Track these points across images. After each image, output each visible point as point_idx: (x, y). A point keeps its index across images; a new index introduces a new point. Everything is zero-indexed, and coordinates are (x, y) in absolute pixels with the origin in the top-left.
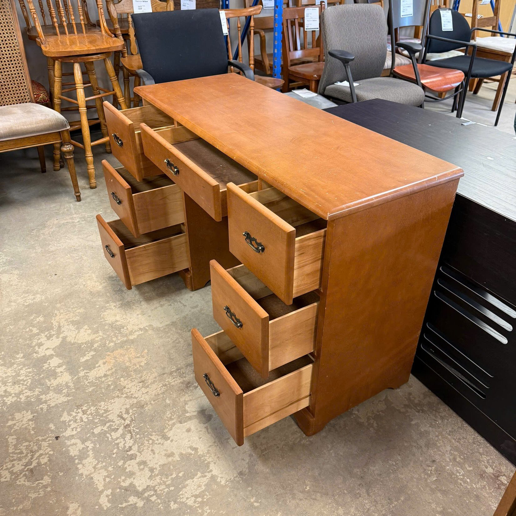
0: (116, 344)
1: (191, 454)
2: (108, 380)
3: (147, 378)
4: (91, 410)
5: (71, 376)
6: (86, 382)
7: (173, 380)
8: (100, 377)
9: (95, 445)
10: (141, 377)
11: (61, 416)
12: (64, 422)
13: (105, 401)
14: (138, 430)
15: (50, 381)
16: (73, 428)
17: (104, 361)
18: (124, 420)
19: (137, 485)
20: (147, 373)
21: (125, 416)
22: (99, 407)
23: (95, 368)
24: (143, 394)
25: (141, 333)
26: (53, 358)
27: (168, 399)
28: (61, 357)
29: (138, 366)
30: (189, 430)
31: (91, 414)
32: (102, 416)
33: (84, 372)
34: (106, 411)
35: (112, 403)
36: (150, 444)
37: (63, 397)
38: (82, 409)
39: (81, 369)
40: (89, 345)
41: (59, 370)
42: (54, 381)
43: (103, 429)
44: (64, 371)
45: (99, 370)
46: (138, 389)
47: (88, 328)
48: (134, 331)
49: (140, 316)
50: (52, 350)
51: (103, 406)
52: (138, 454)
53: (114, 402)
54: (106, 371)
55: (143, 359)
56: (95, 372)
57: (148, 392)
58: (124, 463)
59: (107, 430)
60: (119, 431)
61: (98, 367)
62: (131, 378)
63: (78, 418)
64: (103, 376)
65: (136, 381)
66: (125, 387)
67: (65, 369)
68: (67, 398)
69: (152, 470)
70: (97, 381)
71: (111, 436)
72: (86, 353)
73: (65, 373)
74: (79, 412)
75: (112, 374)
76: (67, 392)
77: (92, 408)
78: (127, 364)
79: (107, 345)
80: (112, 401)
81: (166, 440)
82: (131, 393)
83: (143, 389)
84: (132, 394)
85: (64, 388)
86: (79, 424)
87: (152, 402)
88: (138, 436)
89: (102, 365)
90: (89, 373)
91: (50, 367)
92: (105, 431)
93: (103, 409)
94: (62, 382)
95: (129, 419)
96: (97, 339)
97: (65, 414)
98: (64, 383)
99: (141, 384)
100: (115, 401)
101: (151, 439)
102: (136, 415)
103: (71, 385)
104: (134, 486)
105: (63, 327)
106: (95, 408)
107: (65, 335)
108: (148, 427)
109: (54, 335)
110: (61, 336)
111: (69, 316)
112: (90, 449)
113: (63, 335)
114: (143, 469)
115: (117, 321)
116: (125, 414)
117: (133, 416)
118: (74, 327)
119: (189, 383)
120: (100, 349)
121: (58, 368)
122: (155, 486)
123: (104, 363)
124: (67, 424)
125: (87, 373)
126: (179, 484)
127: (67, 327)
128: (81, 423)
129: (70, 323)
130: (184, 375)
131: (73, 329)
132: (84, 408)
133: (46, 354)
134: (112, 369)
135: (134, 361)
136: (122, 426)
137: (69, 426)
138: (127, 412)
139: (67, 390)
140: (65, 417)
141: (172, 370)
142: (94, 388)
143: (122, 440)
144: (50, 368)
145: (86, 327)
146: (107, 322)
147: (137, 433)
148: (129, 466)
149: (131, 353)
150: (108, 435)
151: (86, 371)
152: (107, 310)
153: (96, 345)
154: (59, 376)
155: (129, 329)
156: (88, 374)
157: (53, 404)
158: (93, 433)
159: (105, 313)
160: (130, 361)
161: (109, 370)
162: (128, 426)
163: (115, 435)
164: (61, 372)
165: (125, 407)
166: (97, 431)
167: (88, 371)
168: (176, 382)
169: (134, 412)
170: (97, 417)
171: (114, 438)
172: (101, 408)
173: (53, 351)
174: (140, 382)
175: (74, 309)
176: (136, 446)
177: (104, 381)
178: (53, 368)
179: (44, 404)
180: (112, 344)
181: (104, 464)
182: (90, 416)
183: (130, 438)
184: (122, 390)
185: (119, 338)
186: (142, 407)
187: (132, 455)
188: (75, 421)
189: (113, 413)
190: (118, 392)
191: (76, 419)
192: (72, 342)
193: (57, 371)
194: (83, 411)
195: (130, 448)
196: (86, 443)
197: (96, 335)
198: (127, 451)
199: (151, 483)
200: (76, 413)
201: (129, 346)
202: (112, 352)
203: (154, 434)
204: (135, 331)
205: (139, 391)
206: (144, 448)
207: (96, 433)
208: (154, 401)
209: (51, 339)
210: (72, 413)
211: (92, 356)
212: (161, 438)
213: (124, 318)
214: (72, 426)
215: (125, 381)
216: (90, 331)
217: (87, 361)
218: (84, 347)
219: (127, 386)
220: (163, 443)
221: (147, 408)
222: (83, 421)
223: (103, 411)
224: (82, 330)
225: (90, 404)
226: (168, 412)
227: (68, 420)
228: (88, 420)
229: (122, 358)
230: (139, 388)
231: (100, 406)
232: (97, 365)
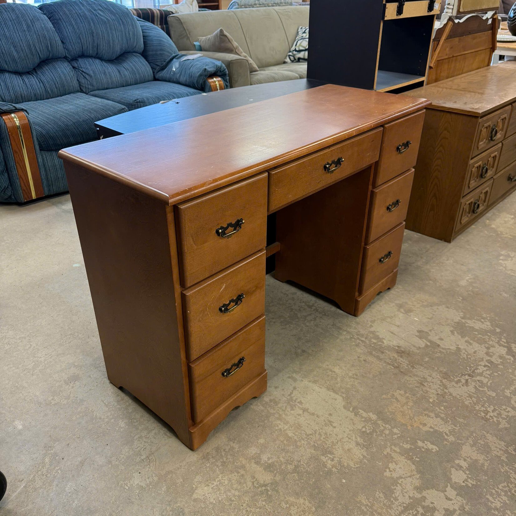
0: (393, 428)
1: (458, 333)
2: (440, 411)
3: (415, 382)
4: (481, 408)
5: (462, 447)
6: (457, 428)
7: (404, 363)
8: (442, 419)
9: (504, 389)
10: (417, 387)
11: (506, 429)
12: (508, 422)
13: (463, 402)
14: (468, 368)
15: (483, 465)
16: (507, 412)
17: (421, 427)
18: (467, 380)
19: (505, 352)
20: (409, 384)
21: (463, 381)
22: (472, 403)
23: (437, 430)
24: (433, 378)
25: (361, 411)
26: (455, 483)
27: (424, 360)
28: (448, 473)
29: (407, 395)
30: (441, 339)
31: (483, 406)
32: (478, 396)
33: (448, 438)
34: (470, 396)
35: (460, 396)
36: (471, 356)
37: (488, 440)
38: (485, 416)
39: (446, 443)
40: (411, 454)
41: (464, 464)
42: (480, 460)
43: (487, 390)
44: (462, 457)
45: (436, 425)
46: (431, 384)
47: (388, 470)
48: (363, 419)
49: (334, 425)
50: (446, 491)
51: (469, 401)
52: (485, 360)
53: (458, 395)
54: (432, 418)
55: (395, 394)
56: (440, 427)
57: (429, 376)
58: (499, 364)
59: (485, 387)
60: (479, 379)
61: (433, 428)
62: (424, 394)
63: (495, 414)
64: (439, 419)
65: (424, 389)
66: (438, 394)
67: (459, 459)
68: (486, 435)
69: (488, 348)
70: (449, 419)
71: (488, 382)
72: (423, 450)
73: (463, 456)
74: (490, 416)
75: (432, 411)
76: (481, 439)
77: (477, 408)
78: (411, 404)
79: (399, 435)
80: (458, 397)
81: (460, 348)
82: (439, 387)
83: (428, 380)
84: (440, 385)
85: (479, 445)
86: (500, 410)
87: (436, 368)
88: (472, 365)
89: (429, 425)
90: (445, 433)
91: (468, 477)
92: (488, 388)
93: (470, 399)
94: (474, 451)
95: (463, 377)
96: (398, 451)
97: (501, 426)
98: (474, 448)
99: (425, 384)
100: (456, 395)
101: (467, 357)
102: (457, 374)
103: (470, 441)
104: (507, 352)
105: (403, 503)
106: (475, 406)
107: (415, 492)
108: (459, 363)
109: (423, 507)
110: (418, 496)
111: (382, 508)
112: (510, 390)
113: (417, 494)
114: (492, 353)
115: (358, 444)
116: (462, 382)
117: (459, 376)
118: (395, 489)
119: (398, 352)
120: (409, 439)
121: (463, 468)
122: (496, 342)
123: (425, 425)
124: (508, 419)
125: (447, 434)
126: (484, 332)
127: (401, 499)
128: (498, 409)
129: (392, 499)
130: (392, 358)
131: (399, 488)
132: (483, 414)
133: (457, 495)
134: (425, 415)
135: (403, 400)
136: (474, 378)
137: (508, 416)
138: (459, 381)
139: (479, 441)
140: (504, 424)
141: (393, 368)
142: (457, 418)
143: (484, 374)
144: (470, 476)
145: (387, 474)
146: (365, 454)
147: (470, 367)
148: (497, 361)
149: (396, 407)
150: (489, 384)
151: (446, 436)
152: (344, 466)
153: (407, 446)
154: (471, 459)
155: (363, 425)
156: (447, 432)
157: (503, 443)
158: (496, 395)
159: (352, 464)
160: (407, 403)
161: (429, 416)
162: (469, 375)
163: (485, 381)
164: (465, 460)
165: (455, 385)
166: (494, 394)
167: (444, 434)
168: (404, 361)
169: (455, 377)
170: (482, 400)
171: (487, 380)
172: (471, 401)
173: (447, 489)
174: (424, 385)
175: (365, 510)
176: (480, 363)
177: (444, 414)
178: (467, 472)
179: (510, 451)
180: (395, 430)
181: (511, 376)
182: (486, 406)
183: (478, 370)
184: (442, 395)
185: (382, 428)
186: (445, 373)
187: (489, 363)
188: (500, 414)
189: (468, 391)
190: (446, 397)
191: (498, 414)
192: (418, 476)
193: (467, 466)
194: (487, 414)
195: (485, 366)
196: (509, 395)
197: (393, 455)
198: (489, 367)
199: (497, 346)
200: (493, 418)
201: (388, 413)
202: (406, 425)
203: (461, 357)
204: (362, 417)
205: (433, 383)
206: (477, 358)
207: (495, 394)
208: (434, 368)
209: (431, 505)
210: (496, 422)
211: (424, 442)
212: (461, 352)
213: (349, 438)
214: (506, 414)
215: (430, 398)
216: (390, 465)
217: (432, 443)
218: (417, 457)
219: (435, 393)
220: (464, 349)
221: (445, 370)
222: (494, 409)
223: (473, 399)
224: (395, 475)
225: (475, 412)
226: (436, 355)
227: (504, 421)
228: (490, 405)
229: (406, 412)
230: (429, 383)
231: (470, 403)
232: (432, 430)
